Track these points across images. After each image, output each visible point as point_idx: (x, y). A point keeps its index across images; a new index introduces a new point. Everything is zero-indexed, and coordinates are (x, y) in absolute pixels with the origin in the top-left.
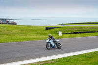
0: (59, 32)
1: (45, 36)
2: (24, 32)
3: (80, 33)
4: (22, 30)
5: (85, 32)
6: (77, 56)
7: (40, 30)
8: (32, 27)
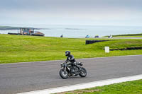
0: (106, 47)
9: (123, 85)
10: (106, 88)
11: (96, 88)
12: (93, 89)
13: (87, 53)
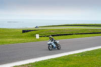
0: (36, 35)
1: (21, 40)
3: (58, 35)
5: (62, 35)
6: (55, 59)
7: (17, 33)
9: (48, 61)
11: (30, 64)
12: (27, 65)
13: (23, 39)
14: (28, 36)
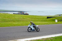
0: (56, 20)
2: (33, 19)
4: (32, 18)
8: (38, 16)
10: (56, 38)
14: (50, 21)
